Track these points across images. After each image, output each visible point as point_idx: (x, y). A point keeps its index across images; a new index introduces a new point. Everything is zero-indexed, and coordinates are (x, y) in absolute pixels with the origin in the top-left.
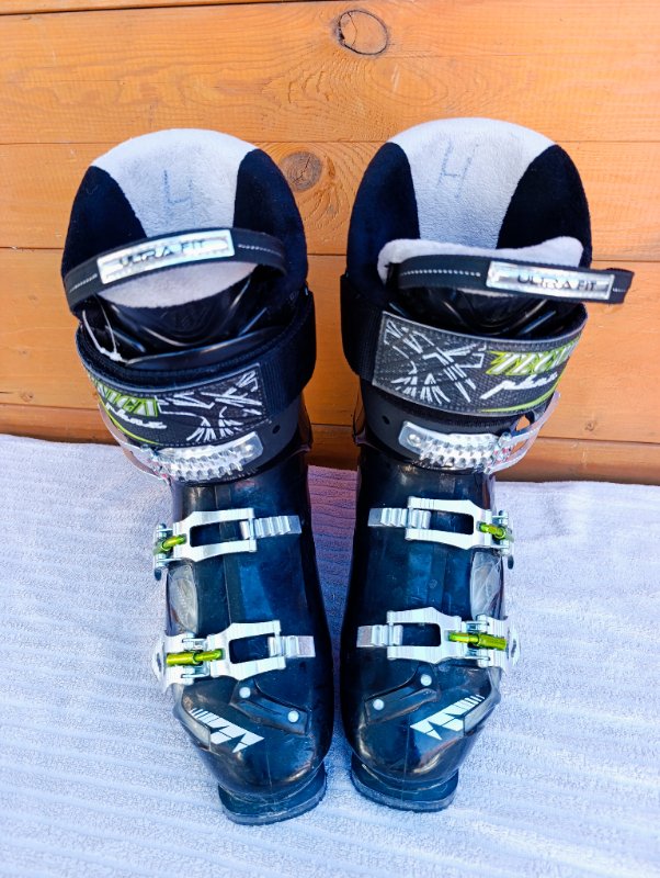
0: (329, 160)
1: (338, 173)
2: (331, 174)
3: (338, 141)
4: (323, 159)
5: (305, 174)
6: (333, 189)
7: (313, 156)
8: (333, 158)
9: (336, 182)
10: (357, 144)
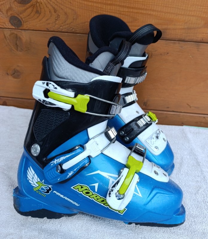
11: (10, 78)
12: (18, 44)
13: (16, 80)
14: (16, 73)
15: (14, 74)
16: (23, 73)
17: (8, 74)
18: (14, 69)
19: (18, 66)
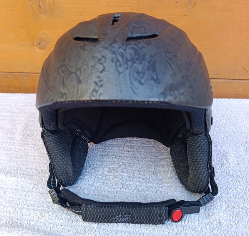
11: (37, 49)
12: (41, 5)
13: (42, 51)
14: (41, 43)
15: (40, 44)
16: (49, 42)
17: (34, 45)
18: (40, 38)
19: (43, 33)
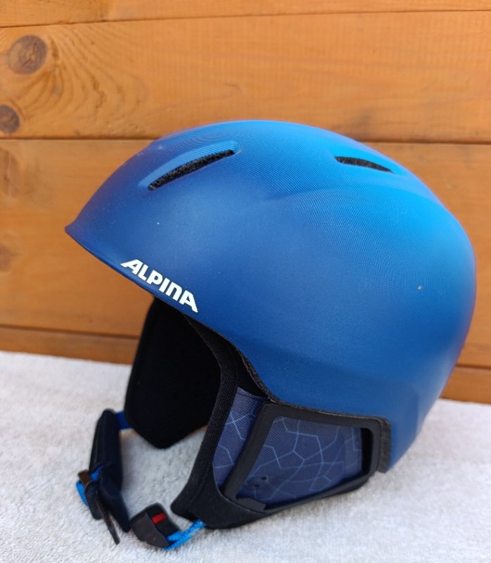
0: (53, 42)
1: (60, 54)
2: (55, 55)
3: (60, 23)
4: (47, 42)
5: (33, 58)
6: (57, 72)
7: (39, 40)
8: (56, 40)
9: (59, 62)
10: (75, 25)
